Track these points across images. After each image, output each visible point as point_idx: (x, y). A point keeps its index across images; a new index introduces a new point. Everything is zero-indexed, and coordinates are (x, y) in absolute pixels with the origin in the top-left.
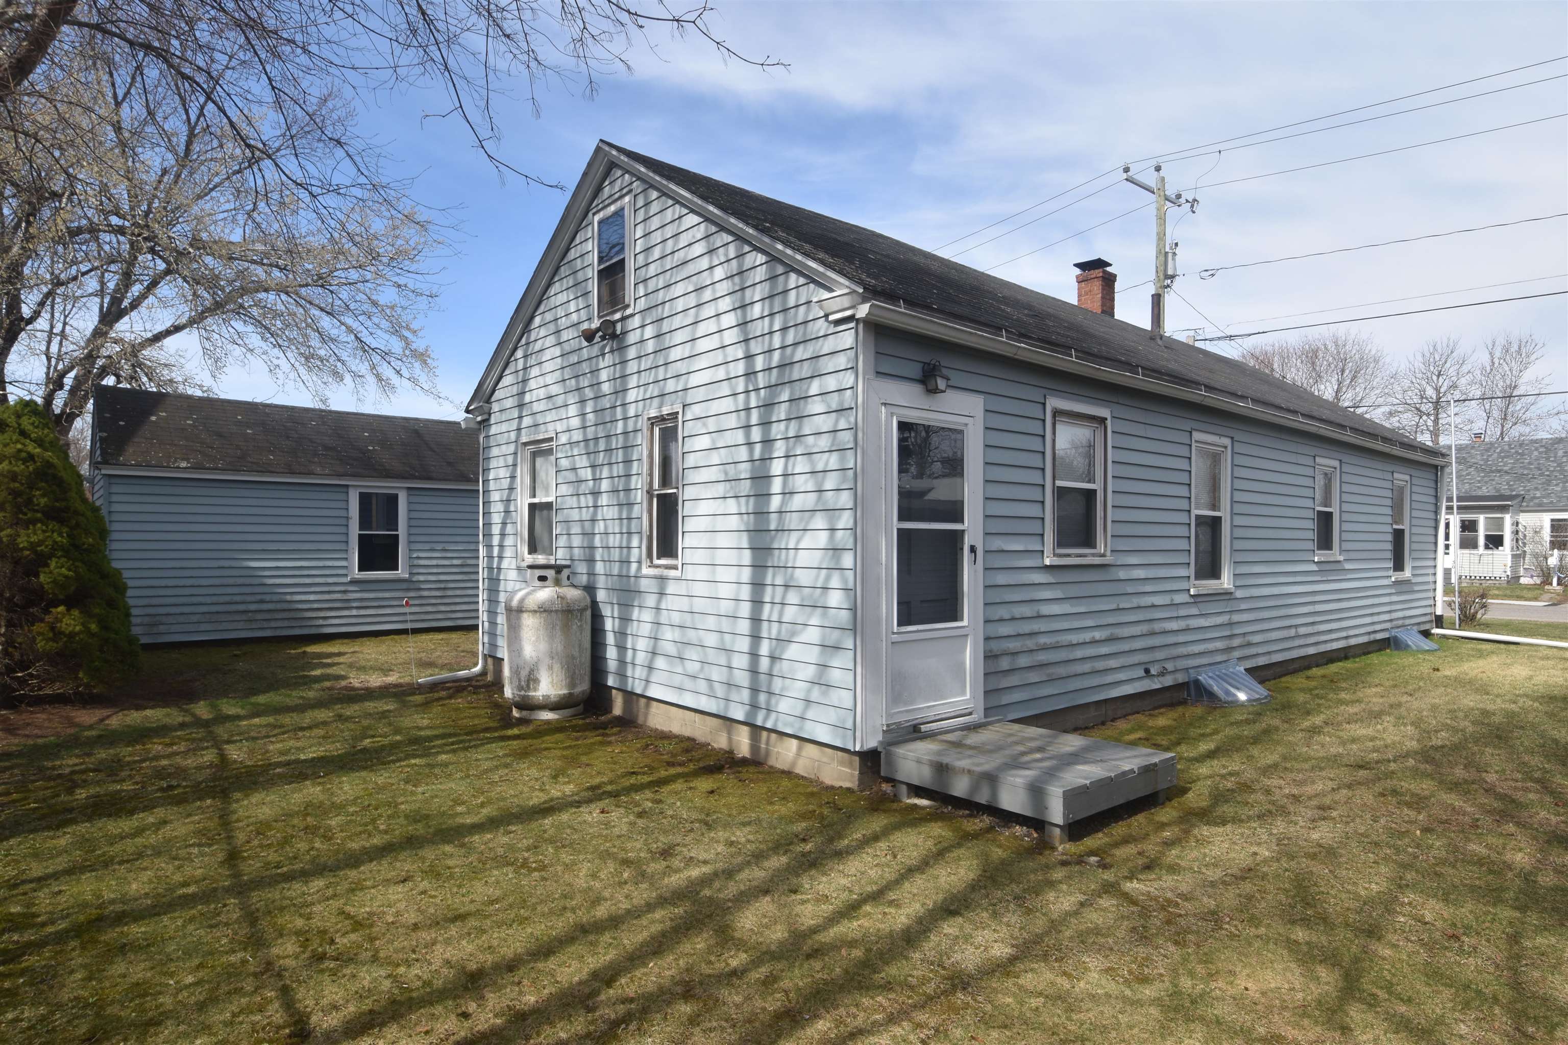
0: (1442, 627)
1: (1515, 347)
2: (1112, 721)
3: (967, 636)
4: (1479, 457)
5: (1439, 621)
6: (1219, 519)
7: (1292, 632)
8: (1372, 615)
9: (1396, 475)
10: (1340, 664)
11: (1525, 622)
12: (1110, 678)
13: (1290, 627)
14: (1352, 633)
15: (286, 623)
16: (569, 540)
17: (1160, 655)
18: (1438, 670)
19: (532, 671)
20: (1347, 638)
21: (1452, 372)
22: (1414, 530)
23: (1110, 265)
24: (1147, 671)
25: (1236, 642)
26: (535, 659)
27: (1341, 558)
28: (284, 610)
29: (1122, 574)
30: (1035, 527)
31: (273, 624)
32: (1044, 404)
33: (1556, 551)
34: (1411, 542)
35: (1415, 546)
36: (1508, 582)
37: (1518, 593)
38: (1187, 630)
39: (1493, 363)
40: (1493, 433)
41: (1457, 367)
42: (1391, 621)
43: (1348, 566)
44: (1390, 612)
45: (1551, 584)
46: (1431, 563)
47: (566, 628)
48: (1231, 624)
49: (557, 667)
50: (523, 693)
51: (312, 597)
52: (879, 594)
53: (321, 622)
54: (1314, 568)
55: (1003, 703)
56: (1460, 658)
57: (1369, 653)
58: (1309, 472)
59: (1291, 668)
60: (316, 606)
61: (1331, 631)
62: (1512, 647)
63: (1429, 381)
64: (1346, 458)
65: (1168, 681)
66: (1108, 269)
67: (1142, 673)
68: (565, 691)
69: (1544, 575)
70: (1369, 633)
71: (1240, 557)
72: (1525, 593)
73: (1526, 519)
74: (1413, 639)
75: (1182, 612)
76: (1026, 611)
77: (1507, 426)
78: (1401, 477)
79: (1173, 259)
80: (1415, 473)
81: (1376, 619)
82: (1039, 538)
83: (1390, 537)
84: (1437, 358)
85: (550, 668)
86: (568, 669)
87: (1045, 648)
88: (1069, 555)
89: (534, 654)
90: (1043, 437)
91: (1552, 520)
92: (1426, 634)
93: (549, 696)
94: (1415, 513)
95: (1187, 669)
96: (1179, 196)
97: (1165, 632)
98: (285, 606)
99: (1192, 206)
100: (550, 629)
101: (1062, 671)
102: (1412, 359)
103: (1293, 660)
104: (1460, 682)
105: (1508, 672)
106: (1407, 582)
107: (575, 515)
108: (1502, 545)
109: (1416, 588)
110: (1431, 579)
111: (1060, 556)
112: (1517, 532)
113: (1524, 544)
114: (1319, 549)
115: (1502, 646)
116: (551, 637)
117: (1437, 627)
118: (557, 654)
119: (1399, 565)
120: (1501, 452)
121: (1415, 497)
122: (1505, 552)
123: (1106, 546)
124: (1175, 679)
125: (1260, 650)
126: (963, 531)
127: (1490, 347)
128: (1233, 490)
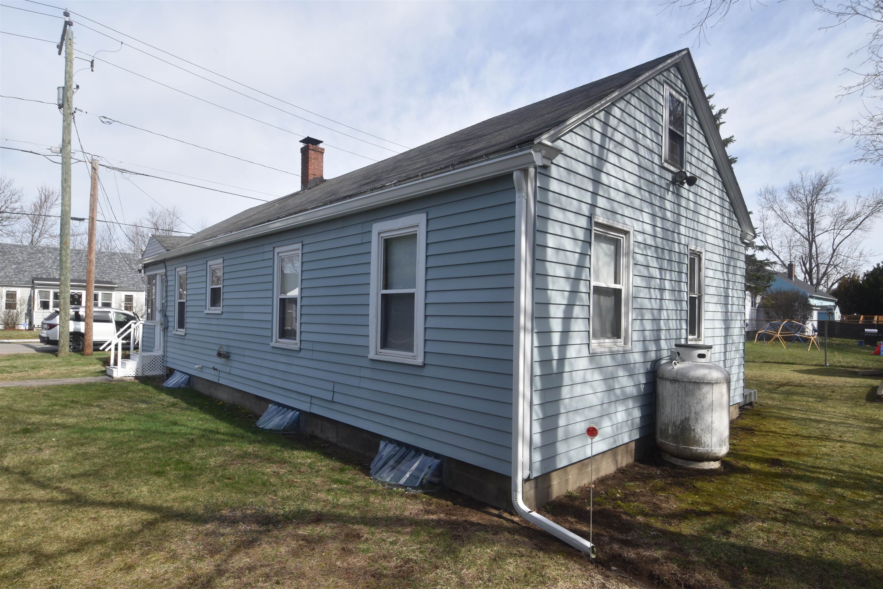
16: (642, 324)
91: (126, 296)
107: (647, 304)
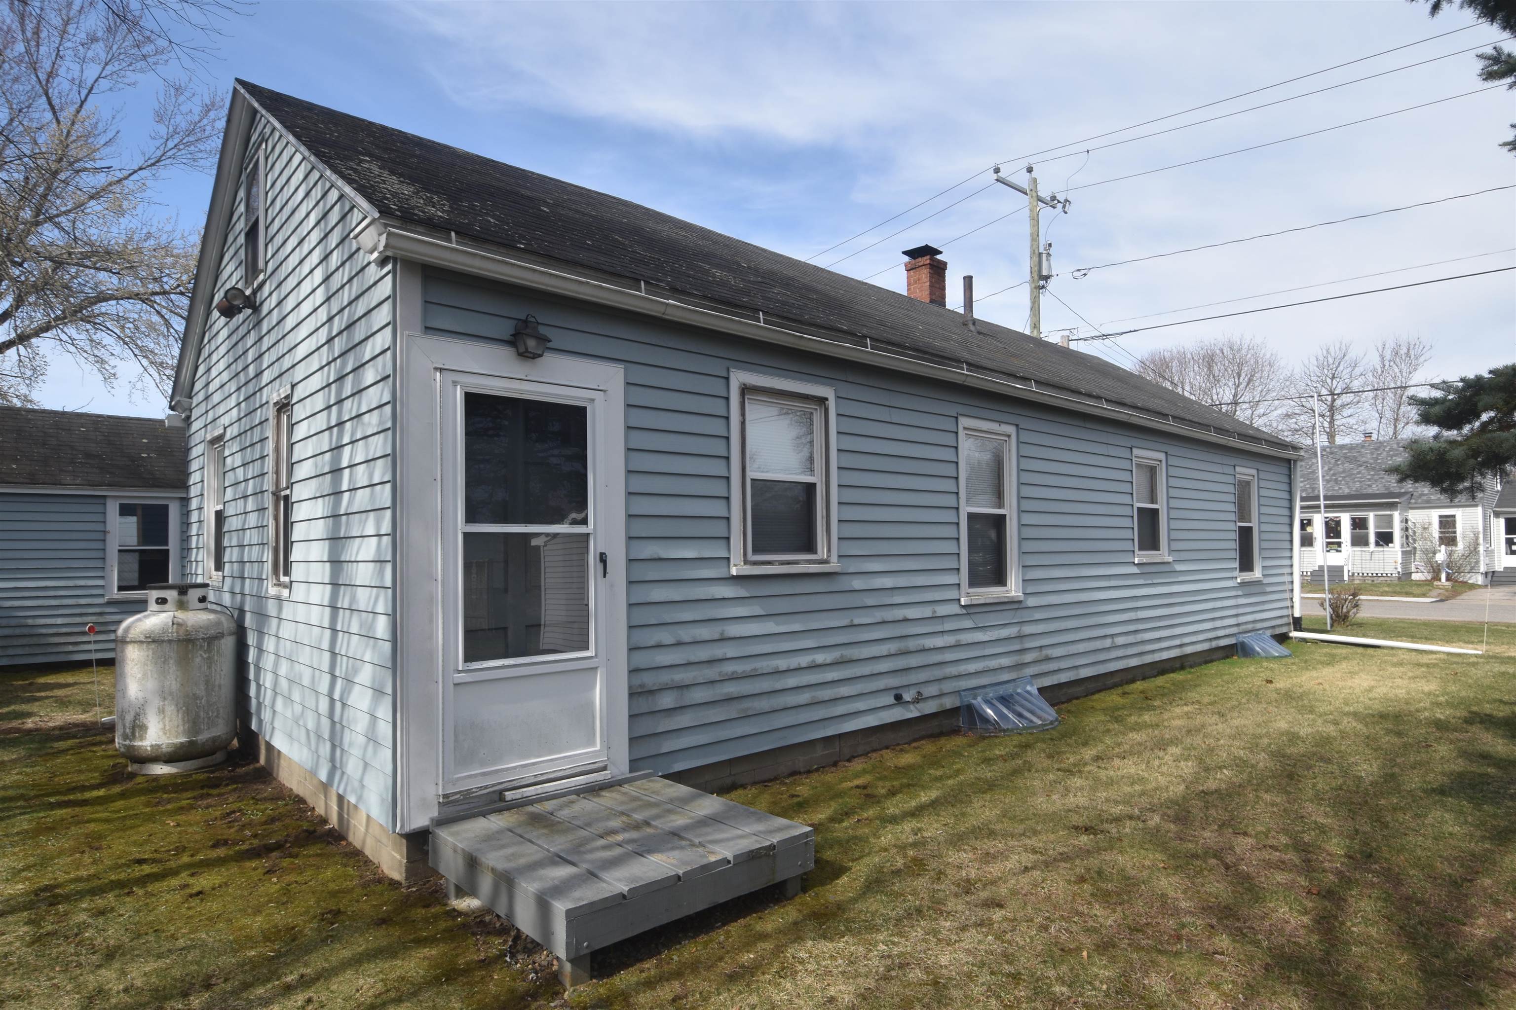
0: (1301, 630)
1: (1404, 350)
2: (849, 760)
3: (595, 669)
4: (1369, 456)
5: (1297, 624)
6: (1003, 517)
7: (1108, 643)
8: (1213, 619)
9: (1238, 469)
10: (1172, 675)
11: (1402, 621)
12: (840, 709)
13: (1105, 637)
14: (1187, 640)
15: (27, 651)
17: (914, 678)
18: (1271, 682)
19: (137, 716)
20: (1181, 646)
21: (1345, 375)
22: (1264, 527)
23: (940, 253)
24: (898, 698)
25: (1028, 657)
26: (141, 701)
27: (1170, 559)
28: (24, 636)
29: (858, 584)
30: (718, 529)
31: (11, 652)
32: (727, 379)
33: (1443, 547)
34: (1260, 540)
35: (1265, 545)
36: (1399, 578)
37: (1408, 589)
38: (958, 646)
39: (1384, 366)
40: (1387, 432)
41: (1349, 369)
42: (1238, 625)
43: (1179, 567)
44: (1237, 615)
45: (1440, 580)
46: (1287, 562)
47: (184, 661)
48: (1021, 637)
49: (170, 709)
50: (127, 742)
51: (59, 621)
52: (431, 619)
53: (71, 648)
54: (1135, 570)
55: (664, 750)
56: (1307, 665)
57: (1211, 661)
58: (1126, 464)
59: (1110, 682)
60: (64, 630)
61: (1159, 640)
62: (1370, 651)
63: (1324, 382)
64: (1172, 450)
65: (930, 707)
66: (939, 257)
67: (892, 700)
68: (182, 739)
69: (1434, 572)
70: (1210, 640)
71: (1031, 561)
72: (1416, 590)
73: (1415, 516)
74: (1265, 645)
75: (948, 626)
76: (704, 632)
77: (1400, 426)
78: (1246, 471)
79: (1047, 260)
80: (1262, 466)
81: (1218, 624)
82: (724, 542)
83: (1235, 536)
84: (1331, 361)
85: (161, 711)
86: (188, 712)
87: (734, 678)
88: (769, 563)
89: (140, 695)
90: (727, 418)
91: (1440, 517)
92: (1282, 638)
93: (159, 746)
94: (1264, 510)
95: (958, 692)
96: (1053, 198)
97: (924, 650)
98: (25, 631)
99: (1064, 207)
100: (161, 662)
101: (764, 704)
102: (1306, 362)
103: (1112, 673)
104: (1288, 697)
105: (1349, 683)
106: (1258, 583)
107: (235, 523)
108: (1392, 542)
109: (1269, 589)
110: (1287, 579)
111: (755, 563)
112: (1407, 529)
113: (1415, 540)
114: (1140, 549)
115: (1360, 650)
116: (163, 673)
117: (1295, 630)
118: (171, 694)
119: (1246, 564)
120: (1391, 450)
121: (1263, 492)
122: (1396, 547)
123: (829, 550)
124: (941, 705)
125: (1063, 664)
126: (588, 535)
127: (1380, 350)
128: (1020, 484)
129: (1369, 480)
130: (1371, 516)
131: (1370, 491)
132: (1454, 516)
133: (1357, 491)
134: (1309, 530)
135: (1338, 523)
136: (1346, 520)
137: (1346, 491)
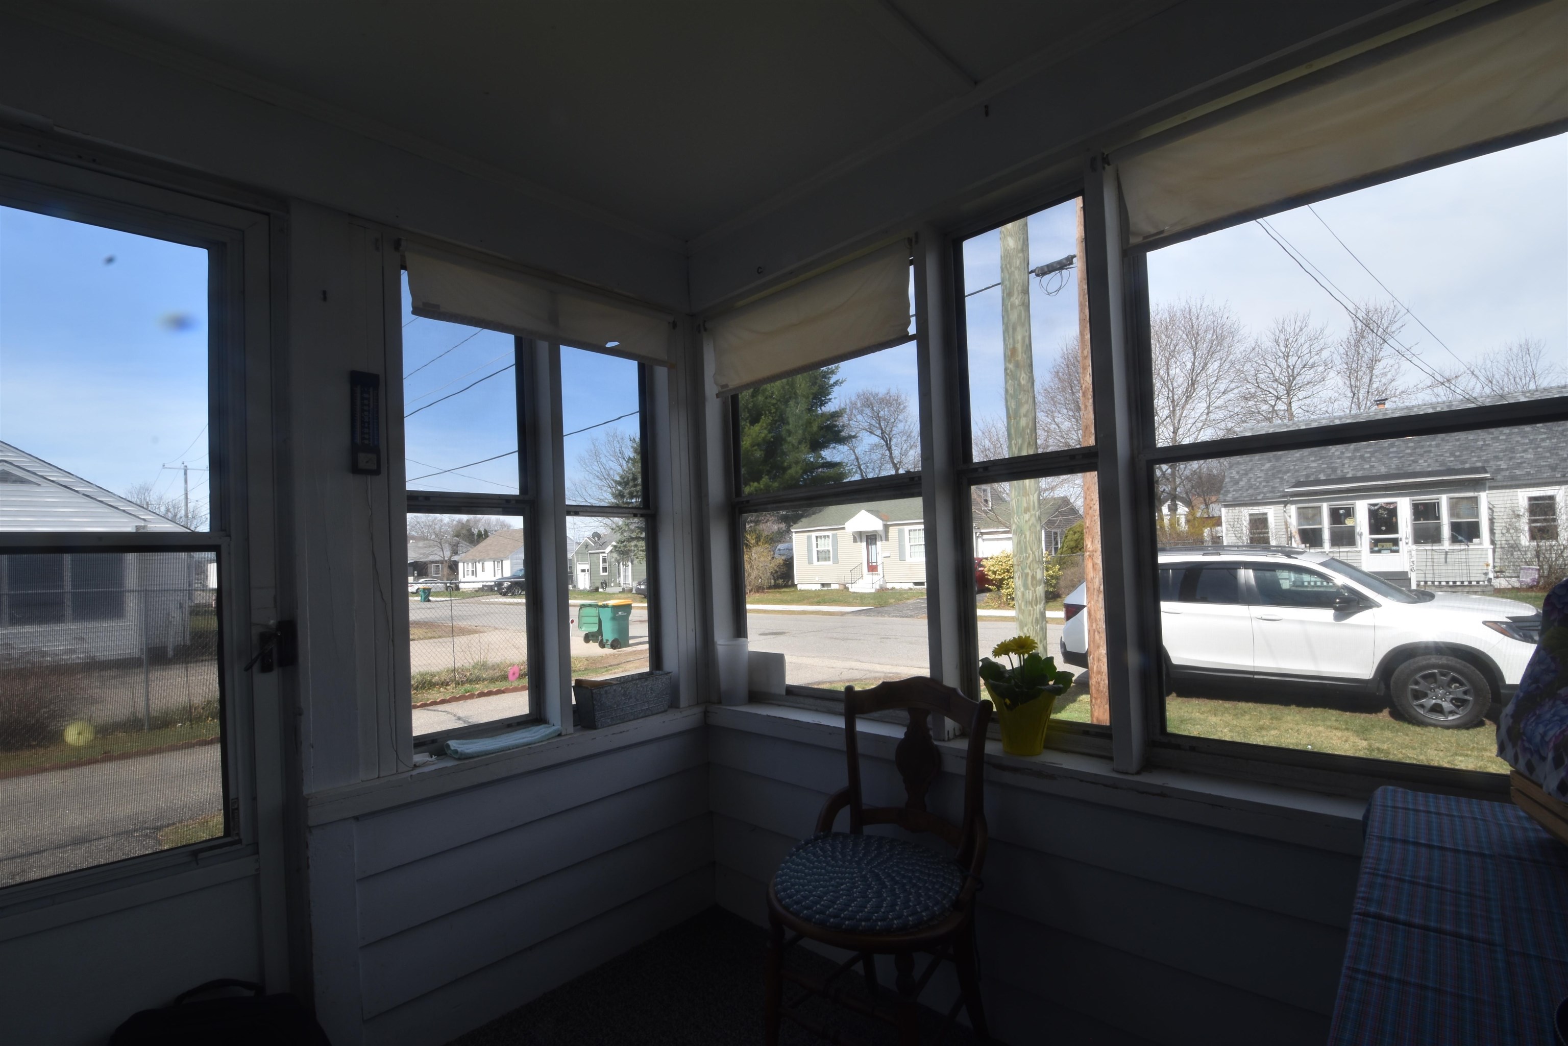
73: (1503, 499)
91: (1531, 498)
108: (1477, 537)
112: (1493, 518)
122: (1485, 543)
129: (1411, 455)
130: (1444, 500)
131: (1418, 469)
132: (1552, 498)
133: (1398, 468)
134: (1349, 522)
135: (1392, 512)
136: (1404, 507)
137: (1383, 470)
